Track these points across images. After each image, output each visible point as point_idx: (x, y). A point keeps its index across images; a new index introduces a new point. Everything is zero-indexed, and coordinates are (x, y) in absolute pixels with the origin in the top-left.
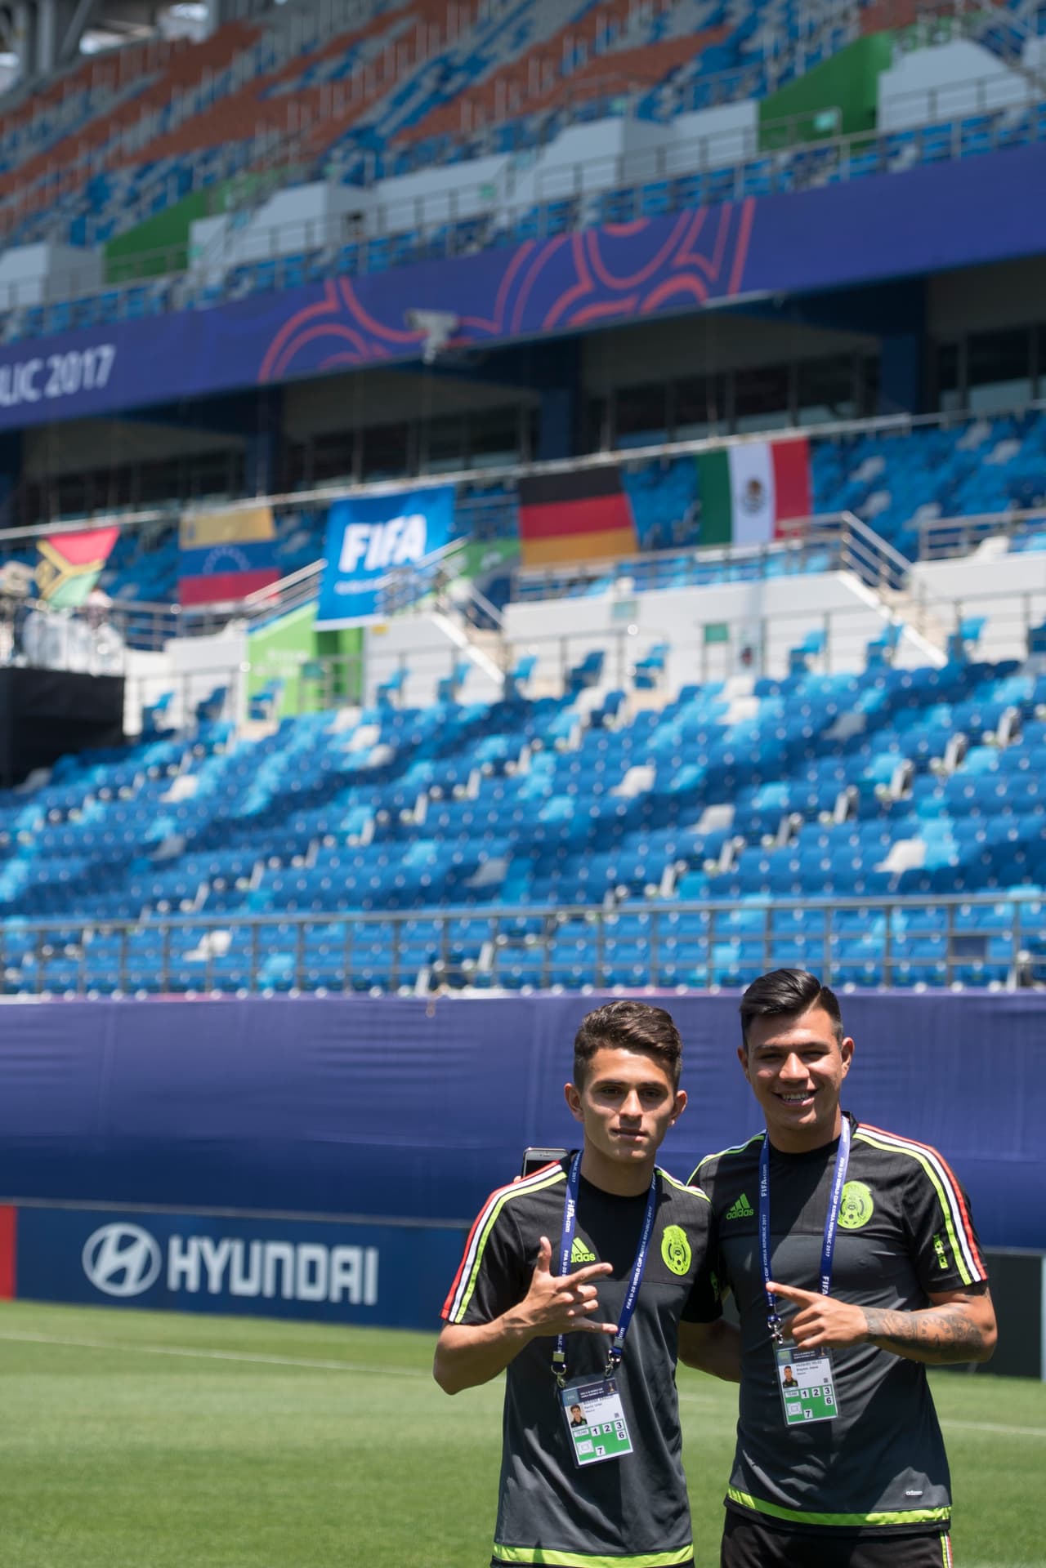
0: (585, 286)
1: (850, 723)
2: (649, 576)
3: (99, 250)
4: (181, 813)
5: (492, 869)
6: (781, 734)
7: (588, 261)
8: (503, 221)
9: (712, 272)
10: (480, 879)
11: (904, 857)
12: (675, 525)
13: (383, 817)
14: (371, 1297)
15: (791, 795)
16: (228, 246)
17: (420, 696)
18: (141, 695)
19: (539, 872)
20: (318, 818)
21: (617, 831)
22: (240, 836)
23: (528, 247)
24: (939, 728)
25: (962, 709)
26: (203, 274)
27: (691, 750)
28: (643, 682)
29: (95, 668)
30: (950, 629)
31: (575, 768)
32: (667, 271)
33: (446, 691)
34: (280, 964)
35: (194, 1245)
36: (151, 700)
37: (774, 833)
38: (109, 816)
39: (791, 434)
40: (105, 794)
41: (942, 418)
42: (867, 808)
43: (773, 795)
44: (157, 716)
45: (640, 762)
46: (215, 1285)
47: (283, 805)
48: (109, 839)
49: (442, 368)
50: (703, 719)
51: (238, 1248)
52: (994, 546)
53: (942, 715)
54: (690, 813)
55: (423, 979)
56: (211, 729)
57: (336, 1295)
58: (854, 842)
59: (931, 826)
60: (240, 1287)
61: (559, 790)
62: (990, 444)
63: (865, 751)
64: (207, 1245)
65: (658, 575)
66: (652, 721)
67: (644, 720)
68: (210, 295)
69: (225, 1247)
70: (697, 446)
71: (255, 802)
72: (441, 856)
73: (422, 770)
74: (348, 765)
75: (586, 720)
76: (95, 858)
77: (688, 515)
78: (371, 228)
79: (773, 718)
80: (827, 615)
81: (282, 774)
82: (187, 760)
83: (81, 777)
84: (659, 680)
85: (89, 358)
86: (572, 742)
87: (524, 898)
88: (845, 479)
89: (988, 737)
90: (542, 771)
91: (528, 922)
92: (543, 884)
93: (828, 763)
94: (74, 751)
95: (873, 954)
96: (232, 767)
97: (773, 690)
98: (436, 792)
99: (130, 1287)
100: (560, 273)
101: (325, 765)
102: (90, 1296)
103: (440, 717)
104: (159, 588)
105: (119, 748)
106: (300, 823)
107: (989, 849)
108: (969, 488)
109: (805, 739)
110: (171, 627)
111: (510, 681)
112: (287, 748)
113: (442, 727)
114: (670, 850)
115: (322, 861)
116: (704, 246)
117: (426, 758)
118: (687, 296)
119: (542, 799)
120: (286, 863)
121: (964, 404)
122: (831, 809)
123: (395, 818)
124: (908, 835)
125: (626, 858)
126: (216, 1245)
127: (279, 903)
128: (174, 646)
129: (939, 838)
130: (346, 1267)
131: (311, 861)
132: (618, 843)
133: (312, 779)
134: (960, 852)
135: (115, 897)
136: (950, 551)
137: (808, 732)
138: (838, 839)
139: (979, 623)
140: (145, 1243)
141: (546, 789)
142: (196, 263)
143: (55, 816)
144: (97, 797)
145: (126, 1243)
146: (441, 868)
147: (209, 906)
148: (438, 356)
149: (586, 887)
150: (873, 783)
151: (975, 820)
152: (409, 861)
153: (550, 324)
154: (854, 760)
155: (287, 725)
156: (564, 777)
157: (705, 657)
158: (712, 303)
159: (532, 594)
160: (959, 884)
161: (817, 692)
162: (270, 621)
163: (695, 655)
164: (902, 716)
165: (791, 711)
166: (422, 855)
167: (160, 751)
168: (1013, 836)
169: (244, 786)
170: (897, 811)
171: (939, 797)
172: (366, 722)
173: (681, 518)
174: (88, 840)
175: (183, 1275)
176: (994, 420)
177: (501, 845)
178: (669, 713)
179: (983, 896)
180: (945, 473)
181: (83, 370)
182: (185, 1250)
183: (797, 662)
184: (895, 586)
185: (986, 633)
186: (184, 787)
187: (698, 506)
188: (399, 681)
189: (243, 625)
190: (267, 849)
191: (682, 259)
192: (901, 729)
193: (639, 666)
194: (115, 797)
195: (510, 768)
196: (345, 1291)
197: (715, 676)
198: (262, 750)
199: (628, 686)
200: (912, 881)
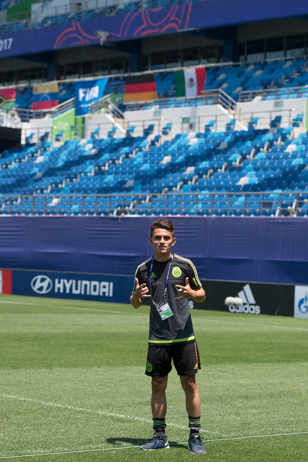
0: (145, 25)
1: (224, 145)
2: (163, 104)
3: (5, 11)
4: (40, 166)
5: (130, 183)
6: (205, 148)
7: (146, 18)
8: (121, 7)
9: (180, 22)
10: (127, 185)
11: (243, 181)
12: (169, 91)
13: (96, 168)
14: (111, 295)
15: (210, 164)
16: (42, 11)
17: (103, 136)
18: (26, 134)
19: (143, 184)
20: (80, 168)
21: (163, 173)
22: (59, 173)
23: (129, 14)
24: (248, 147)
25: (254, 142)
26: (36, 19)
27: (181, 152)
28: (165, 133)
29: (13, 127)
30: (249, 121)
31: (149, 156)
32: (168, 22)
33: (110, 135)
34: (75, 207)
35: (62, 281)
36: (28, 135)
37: (206, 174)
38: (20, 167)
39: (201, 66)
40: (17, 161)
41: (241, 63)
42: (230, 168)
43: (205, 164)
44: (30, 139)
45: (167, 155)
46: (68, 291)
47: (68, 165)
48: (20, 173)
49: (105, 47)
50: (183, 143)
51: (74, 282)
52: (258, 98)
53: (249, 143)
54: (183, 169)
55: (115, 212)
56: (45, 144)
57: (101, 294)
58: (229, 177)
59: (249, 173)
60: (74, 292)
61: (145, 162)
62: (255, 70)
63: (229, 153)
64: (66, 281)
65: (166, 104)
66: (169, 144)
67: (166, 143)
68: (39, 25)
69: (71, 281)
70: (175, 69)
71: (60, 164)
72: (115, 179)
73: (106, 156)
74: (85, 154)
75: (150, 143)
76: (18, 178)
77: (172, 88)
78: (84, 8)
79: (202, 143)
80: (216, 116)
81: (67, 156)
82: (39, 152)
83: (10, 156)
84: (169, 133)
85: (6, 41)
86: (147, 149)
87: (140, 191)
88: (215, 79)
89: (261, 149)
90: (140, 157)
91: (142, 197)
92: (145, 187)
93: (219, 156)
94: (7, 149)
95: (239, 207)
96: (52, 154)
97: (202, 136)
98: (110, 162)
99: (44, 292)
100: (138, 21)
101: (79, 154)
102: (33, 294)
103: (109, 142)
104: (25, 105)
105: (20, 148)
106: (74, 170)
107: (266, 179)
108: (249, 83)
109: (212, 149)
110: (31, 115)
111: (128, 132)
112: (67, 149)
113: (110, 144)
114: (178, 178)
115: (82, 180)
116: (178, 15)
117: (107, 153)
118: (173, 29)
119: (141, 164)
120: (71, 180)
121: (246, 59)
122: (221, 168)
123: (100, 168)
124: (244, 176)
125: (167, 180)
126: (68, 281)
127: (72, 191)
128: (32, 121)
129: (252, 177)
130: (104, 287)
131: (78, 180)
132: (164, 176)
133: (76, 158)
134: (258, 180)
135: (25, 189)
136: (246, 100)
137: (212, 147)
138: (225, 177)
139: (257, 119)
140: (48, 280)
141: (142, 162)
142: (33, 16)
143: (4, 166)
144: (15, 162)
145: (43, 280)
146: (116, 182)
147: (52, 191)
148: (104, 43)
149: (157, 188)
150: (232, 161)
151: (261, 172)
152: (106, 180)
153: (135, 35)
154: (226, 155)
155: (66, 143)
156: (146, 158)
157: (182, 126)
158: (180, 31)
159: (131, 109)
160: (259, 189)
161: (213, 137)
162: (59, 114)
163: (180, 126)
164: (238, 143)
165: (207, 142)
166: (109, 178)
167: (32, 149)
168: (272, 176)
169: (57, 159)
170: (239, 169)
171: (250, 166)
172: (89, 143)
173: (170, 89)
174: (15, 173)
175: (59, 289)
176: (255, 64)
177: (131, 176)
178: (173, 142)
179: (266, 192)
180: (243, 78)
181: (4, 44)
182: (59, 282)
183: (207, 129)
184: (232, 109)
185: (259, 122)
186: (40, 159)
187: (175, 85)
188: (97, 132)
189: (51, 115)
190: (66, 176)
191: (172, 19)
192: (238, 147)
193: (164, 129)
194: (20, 162)
195: (130, 155)
196: (104, 293)
197: (185, 132)
198: (60, 150)
199: (161, 134)
200: (246, 188)
